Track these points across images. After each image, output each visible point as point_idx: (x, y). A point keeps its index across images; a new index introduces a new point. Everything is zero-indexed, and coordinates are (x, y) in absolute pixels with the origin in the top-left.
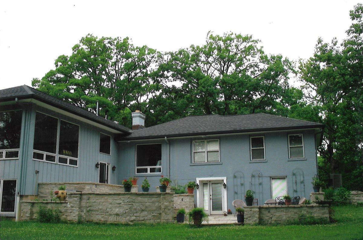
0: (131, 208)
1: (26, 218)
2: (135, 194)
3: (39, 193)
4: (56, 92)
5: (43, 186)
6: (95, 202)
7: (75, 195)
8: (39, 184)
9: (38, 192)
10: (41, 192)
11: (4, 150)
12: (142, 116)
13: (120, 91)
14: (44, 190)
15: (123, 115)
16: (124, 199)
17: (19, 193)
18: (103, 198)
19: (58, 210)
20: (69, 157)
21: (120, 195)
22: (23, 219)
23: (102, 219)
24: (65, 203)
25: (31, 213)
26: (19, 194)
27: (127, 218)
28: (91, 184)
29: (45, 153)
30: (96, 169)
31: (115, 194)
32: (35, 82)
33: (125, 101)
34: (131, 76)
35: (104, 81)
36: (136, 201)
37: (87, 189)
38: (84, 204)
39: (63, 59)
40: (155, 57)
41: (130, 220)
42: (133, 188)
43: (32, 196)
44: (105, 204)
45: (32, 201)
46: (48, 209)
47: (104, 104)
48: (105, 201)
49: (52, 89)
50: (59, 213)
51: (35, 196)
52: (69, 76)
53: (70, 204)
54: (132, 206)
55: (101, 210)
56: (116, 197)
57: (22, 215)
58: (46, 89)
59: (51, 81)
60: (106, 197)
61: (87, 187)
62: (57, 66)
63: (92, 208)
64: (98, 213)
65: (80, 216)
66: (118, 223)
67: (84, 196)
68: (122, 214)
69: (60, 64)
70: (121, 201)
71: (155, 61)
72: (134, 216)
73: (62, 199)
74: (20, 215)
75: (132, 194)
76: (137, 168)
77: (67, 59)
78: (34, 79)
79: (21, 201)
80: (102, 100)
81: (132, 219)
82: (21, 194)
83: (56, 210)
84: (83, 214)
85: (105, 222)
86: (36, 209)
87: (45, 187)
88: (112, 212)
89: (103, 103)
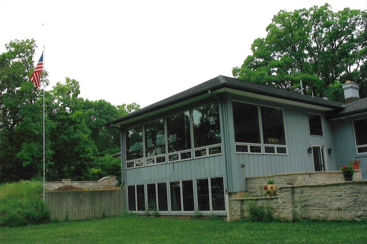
0: (356, 200)
1: (237, 217)
2: (359, 182)
3: (248, 189)
4: (257, 77)
5: (252, 181)
6: (310, 196)
7: (286, 189)
8: (246, 179)
9: (247, 187)
10: (249, 187)
11: (207, 146)
12: (355, 86)
13: (326, 65)
14: (253, 185)
15: (334, 89)
16: (344, 190)
17: (227, 190)
18: (319, 191)
19: (269, 207)
20: (276, 145)
21: (340, 185)
22: (234, 217)
23: (321, 215)
24: (276, 198)
25: (241, 211)
26: (227, 192)
27: (352, 213)
28: (303, 174)
29: (249, 145)
30: (309, 154)
31: (333, 185)
32: (235, 71)
33: (332, 74)
34: (335, 45)
35: (306, 56)
36: (361, 192)
37: (300, 181)
38: (297, 197)
39: (258, 43)
40: (359, 19)
41: (356, 216)
42: (356, 173)
43: (241, 193)
44: (323, 197)
45: (241, 198)
46: (258, 207)
47: (310, 81)
48: (322, 194)
49: (254, 74)
50: (271, 211)
51: (244, 192)
52: (268, 59)
53: (281, 200)
54: (357, 198)
55: (319, 205)
56: (334, 188)
57: (233, 214)
58: (247, 76)
59: (251, 68)
60: (323, 189)
61: (300, 178)
62: (254, 50)
63: (307, 203)
64: (315, 208)
65: (294, 213)
66: (341, 219)
67: (296, 190)
68: (345, 208)
69: (256, 48)
70: (342, 193)
71: (360, 23)
72: (360, 211)
73: (273, 194)
74: (231, 213)
75: (354, 183)
76: (357, 147)
77: (263, 42)
78: (233, 68)
79: (230, 199)
80: (307, 77)
81: (359, 214)
82: (230, 192)
83: (267, 207)
84: (297, 210)
85: (325, 219)
86: (246, 207)
87: (254, 181)
88: (332, 206)
89: (308, 80)
